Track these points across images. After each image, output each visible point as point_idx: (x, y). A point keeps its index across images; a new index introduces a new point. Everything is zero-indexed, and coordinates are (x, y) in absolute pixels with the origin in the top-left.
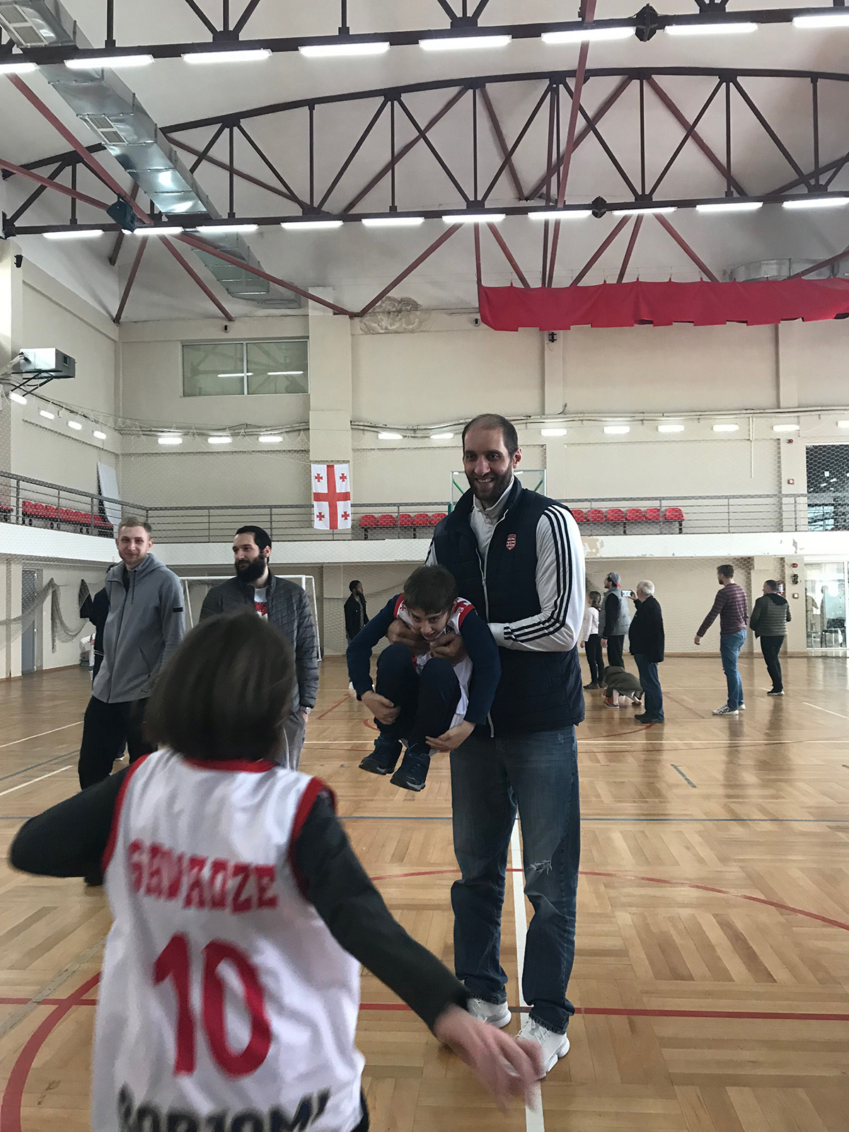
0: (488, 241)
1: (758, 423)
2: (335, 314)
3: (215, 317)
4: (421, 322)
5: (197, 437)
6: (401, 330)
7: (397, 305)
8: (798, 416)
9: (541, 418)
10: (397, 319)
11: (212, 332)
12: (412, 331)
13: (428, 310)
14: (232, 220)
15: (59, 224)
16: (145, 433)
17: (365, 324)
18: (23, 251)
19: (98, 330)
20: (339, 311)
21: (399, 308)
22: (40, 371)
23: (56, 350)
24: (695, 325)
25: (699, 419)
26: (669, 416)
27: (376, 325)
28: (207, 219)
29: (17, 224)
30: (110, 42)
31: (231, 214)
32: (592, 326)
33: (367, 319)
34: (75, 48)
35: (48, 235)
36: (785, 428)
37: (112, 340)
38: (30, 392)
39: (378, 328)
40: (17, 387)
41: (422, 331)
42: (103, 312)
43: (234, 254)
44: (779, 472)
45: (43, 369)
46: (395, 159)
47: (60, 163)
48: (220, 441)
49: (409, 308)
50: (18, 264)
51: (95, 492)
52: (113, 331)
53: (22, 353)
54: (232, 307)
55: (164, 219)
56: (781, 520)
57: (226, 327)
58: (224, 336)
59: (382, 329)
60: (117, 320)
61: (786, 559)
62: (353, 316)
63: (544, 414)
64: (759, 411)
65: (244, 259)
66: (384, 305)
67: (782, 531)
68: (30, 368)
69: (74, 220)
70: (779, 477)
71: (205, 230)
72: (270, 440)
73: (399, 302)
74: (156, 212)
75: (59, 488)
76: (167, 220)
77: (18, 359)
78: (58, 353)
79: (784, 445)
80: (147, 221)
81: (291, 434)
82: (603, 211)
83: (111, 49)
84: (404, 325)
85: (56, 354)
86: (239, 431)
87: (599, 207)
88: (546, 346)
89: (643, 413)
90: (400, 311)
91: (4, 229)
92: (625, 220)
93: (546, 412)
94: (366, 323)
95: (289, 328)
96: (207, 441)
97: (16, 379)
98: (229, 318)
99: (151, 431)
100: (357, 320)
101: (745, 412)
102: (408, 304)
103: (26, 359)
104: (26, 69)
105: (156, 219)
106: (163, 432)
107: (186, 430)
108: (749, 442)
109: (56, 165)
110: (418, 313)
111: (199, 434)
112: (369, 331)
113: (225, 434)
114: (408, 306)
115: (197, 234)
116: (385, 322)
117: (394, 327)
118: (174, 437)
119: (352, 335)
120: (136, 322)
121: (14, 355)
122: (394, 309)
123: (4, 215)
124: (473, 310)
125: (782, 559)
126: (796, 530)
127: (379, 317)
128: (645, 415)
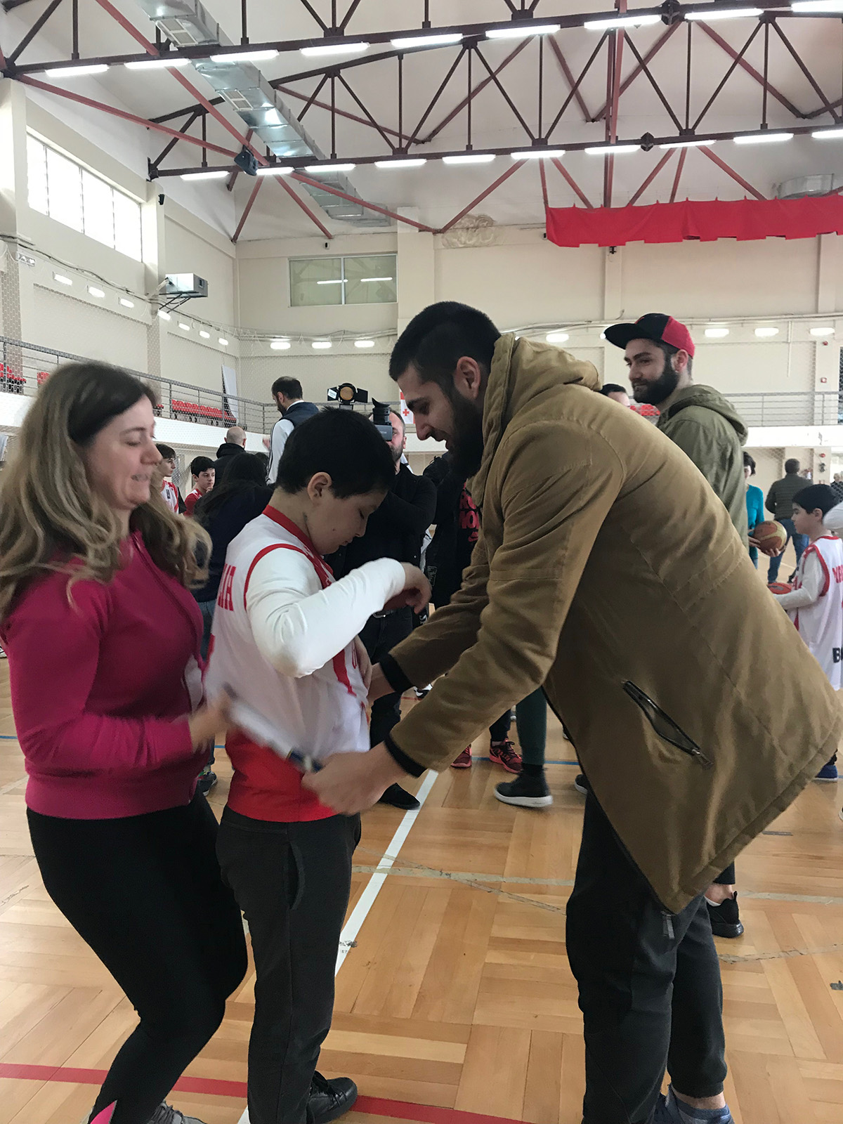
0: (551, 172)
1: (796, 328)
2: (420, 231)
3: (315, 235)
4: (495, 237)
5: (303, 343)
6: (477, 244)
7: (474, 221)
8: (834, 320)
9: (600, 323)
10: (475, 234)
11: (314, 248)
12: (488, 246)
13: (501, 226)
14: (334, 160)
15: (192, 167)
16: (261, 339)
17: (447, 240)
18: (164, 190)
19: (221, 251)
20: (423, 229)
21: (476, 224)
22: (181, 293)
23: (194, 275)
24: (738, 240)
25: (742, 323)
26: (715, 321)
27: (456, 240)
28: (313, 161)
29: (160, 167)
30: (245, 39)
31: (334, 155)
32: (645, 242)
33: (448, 234)
34: (219, 45)
35: (185, 177)
36: (821, 331)
37: (230, 257)
38: (173, 310)
39: (458, 243)
40: (163, 306)
41: (497, 245)
42: (225, 235)
43: (335, 186)
44: (814, 372)
45: (184, 290)
46: (471, 95)
47: (192, 113)
48: (322, 345)
49: (485, 224)
50: (161, 203)
51: (221, 391)
52: (230, 249)
53: (167, 278)
54: (330, 226)
55: (278, 161)
56: (813, 415)
57: (326, 244)
58: (325, 252)
59: (461, 244)
60: (234, 240)
61: (815, 450)
62: (436, 232)
63: (603, 319)
64: (797, 316)
65: (343, 189)
66: (464, 221)
67: (813, 425)
68: (174, 290)
69: (204, 164)
70: (814, 376)
71: (310, 169)
72: (364, 344)
73: (477, 219)
74: (271, 155)
75: (199, 390)
76: (280, 161)
77: (164, 283)
78: (195, 277)
79: (819, 347)
80: (264, 163)
81: (381, 339)
82: (650, 145)
83: (245, 46)
84: (480, 240)
85: (194, 278)
86: (339, 337)
87: (647, 142)
88: (607, 257)
89: (692, 318)
90: (477, 227)
91: (149, 172)
92: (670, 152)
93: (605, 318)
94: (449, 239)
95: (380, 244)
96: (311, 346)
97: (162, 300)
98: (329, 236)
99: (265, 337)
100: (440, 235)
101: (784, 317)
102: (485, 221)
103: (171, 283)
104: (181, 63)
105: (272, 161)
106: (274, 338)
107: (296, 337)
108: (787, 345)
109: (188, 116)
110: (493, 228)
111: (305, 340)
112: (450, 246)
113: (325, 339)
114: (485, 222)
115: (303, 171)
116: (464, 237)
117: (471, 242)
118: (284, 342)
119: (435, 250)
120: (250, 241)
121: (161, 279)
122: (472, 225)
123: (149, 160)
124: (542, 226)
125: (812, 450)
126: (823, 425)
127: (459, 233)
128: (694, 320)
